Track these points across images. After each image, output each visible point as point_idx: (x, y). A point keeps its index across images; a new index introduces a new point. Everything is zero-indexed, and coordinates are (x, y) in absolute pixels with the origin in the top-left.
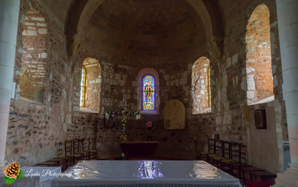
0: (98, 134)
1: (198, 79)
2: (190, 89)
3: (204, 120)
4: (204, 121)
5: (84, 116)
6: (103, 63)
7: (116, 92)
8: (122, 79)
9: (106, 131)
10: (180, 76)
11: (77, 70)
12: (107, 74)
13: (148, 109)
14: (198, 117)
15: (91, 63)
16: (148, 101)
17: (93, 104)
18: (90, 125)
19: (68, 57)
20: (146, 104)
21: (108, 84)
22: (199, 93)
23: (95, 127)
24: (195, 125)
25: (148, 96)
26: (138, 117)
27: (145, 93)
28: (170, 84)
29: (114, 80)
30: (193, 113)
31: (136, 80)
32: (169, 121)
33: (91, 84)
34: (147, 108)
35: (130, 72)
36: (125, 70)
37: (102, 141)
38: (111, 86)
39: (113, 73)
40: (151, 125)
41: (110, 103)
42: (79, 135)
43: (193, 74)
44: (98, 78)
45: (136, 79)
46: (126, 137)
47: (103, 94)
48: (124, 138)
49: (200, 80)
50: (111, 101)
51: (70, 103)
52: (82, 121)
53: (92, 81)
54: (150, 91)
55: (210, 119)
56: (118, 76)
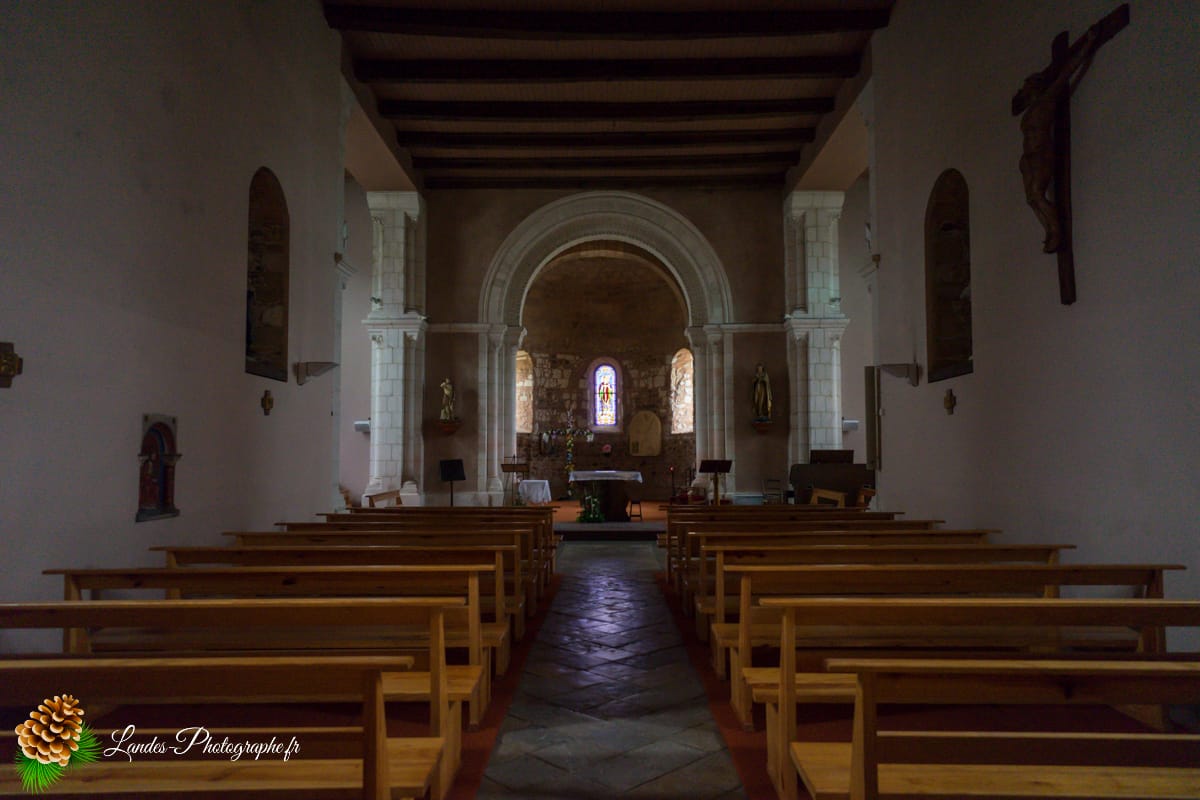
1: (680, 379)
2: (668, 395)
3: (685, 441)
4: (685, 444)
5: (520, 438)
6: (535, 355)
7: (556, 399)
8: (563, 377)
9: (542, 460)
10: (655, 374)
12: (541, 372)
13: (605, 424)
14: (679, 438)
15: (520, 356)
16: (604, 409)
17: (521, 419)
20: (602, 415)
21: (543, 387)
22: (681, 402)
24: (674, 450)
25: (604, 401)
26: (590, 439)
27: (600, 396)
28: (639, 384)
29: (552, 380)
30: (673, 432)
31: (585, 378)
32: (637, 444)
34: (603, 421)
35: (576, 366)
36: (567, 362)
38: (547, 390)
39: (549, 369)
41: (547, 417)
43: (673, 372)
44: (529, 379)
45: (585, 376)
47: (537, 403)
48: (572, 469)
49: (684, 381)
50: (548, 414)
54: (607, 393)
55: (691, 442)
56: (557, 373)
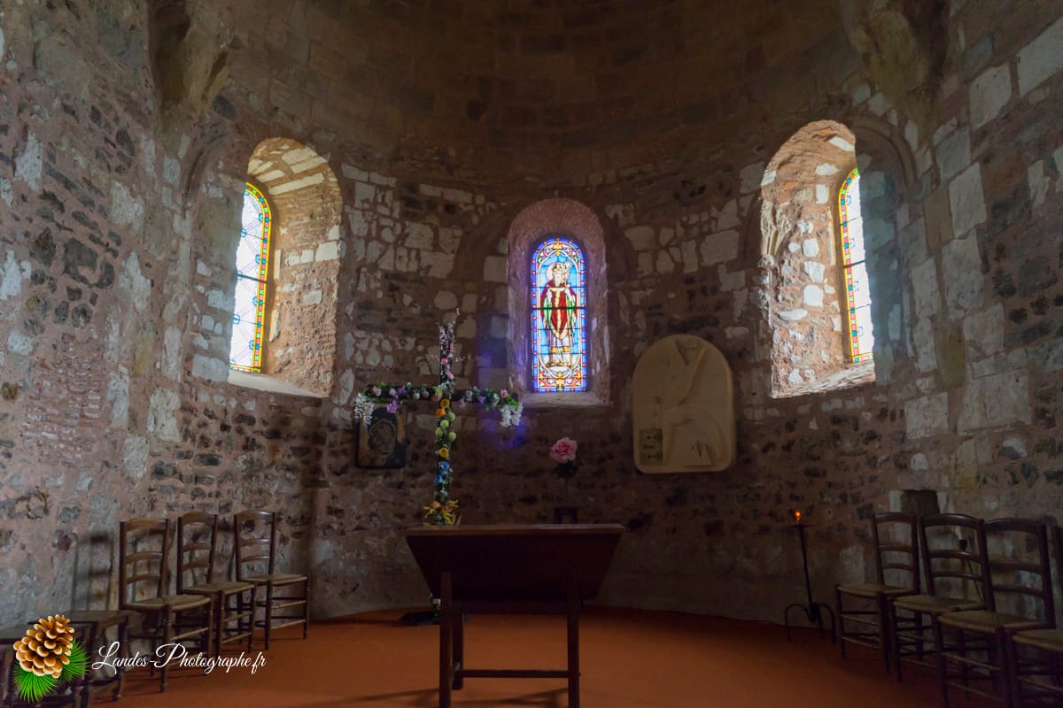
0: (324, 497)
1: (791, 234)
2: (753, 283)
3: (836, 420)
4: (836, 427)
5: (251, 406)
6: (351, 172)
7: (412, 305)
8: (436, 247)
9: (362, 486)
10: (705, 229)
11: (217, 183)
12: (370, 223)
13: (558, 387)
14: (803, 410)
15: (296, 170)
16: (554, 350)
17: (303, 359)
18: (285, 453)
19: (163, 108)
20: (549, 365)
21: (374, 267)
22: (800, 301)
23: (306, 462)
24: (787, 448)
25: (556, 329)
26: (510, 417)
27: (543, 316)
28: (654, 264)
29: (403, 252)
30: (775, 394)
31: (503, 255)
32: (659, 437)
33: (295, 268)
34: (551, 381)
35: (475, 220)
36: (450, 208)
37: (343, 533)
38: (386, 275)
39: (395, 221)
40: (572, 457)
41: (383, 353)
42: (225, 497)
43: (766, 213)
44: (326, 240)
45: (503, 249)
46: (454, 511)
47: (350, 309)
48: (446, 514)
49: (798, 240)
50: (387, 346)
51: (173, 337)
52: (240, 431)
53: (300, 254)
54: (563, 308)
55: (867, 416)
56: (419, 234)
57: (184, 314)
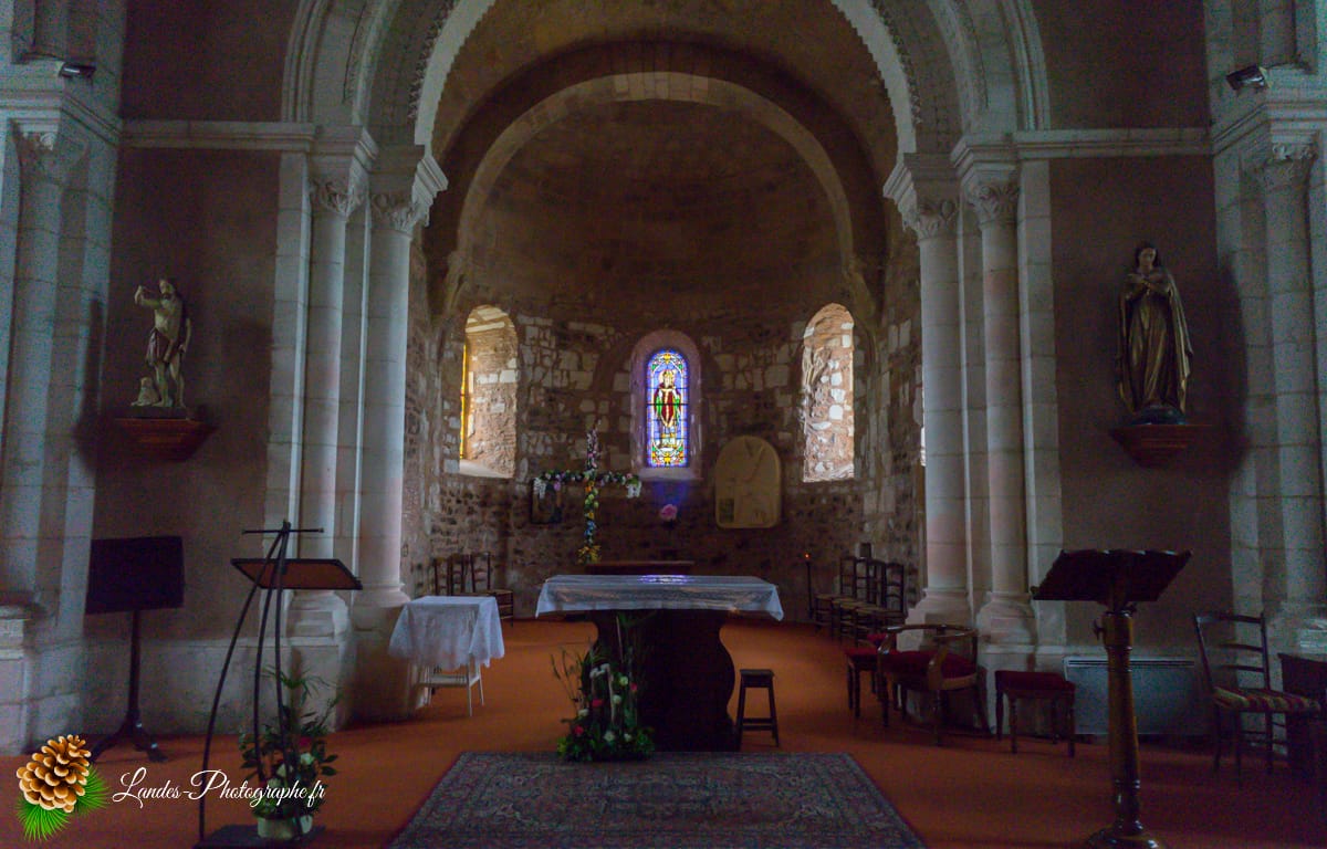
0: (512, 542)
1: (823, 370)
2: (796, 404)
3: (836, 499)
4: (835, 504)
5: (471, 487)
6: (523, 319)
7: (565, 410)
8: (580, 368)
9: (534, 536)
10: (768, 361)
11: (450, 349)
12: (535, 354)
13: (666, 463)
14: (820, 491)
15: (486, 319)
16: (664, 435)
17: (492, 450)
18: (489, 516)
19: (432, 319)
20: (660, 447)
21: (539, 385)
22: (826, 416)
23: (501, 521)
24: (810, 514)
25: (665, 420)
26: (633, 491)
27: (655, 410)
28: (734, 382)
29: (557, 373)
30: (806, 479)
31: (627, 372)
32: (731, 503)
33: (484, 386)
34: (661, 459)
35: (608, 346)
36: (590, 338)
37: (524, 565)
38: (547, 390)
39: (552, 350)
40: (674, 517)
41: (546, 446)
42: (461, 544)
43: (806, 356)
44: (507, 368)
45: (627, 366)
46: (597, 552)
47: (524, 417)
48: (593, 555)
49: (828, 374)
50: (548, 441)
51: (437, 451)
52: (466, 503)
53: (488, 377)
54: (671, 404)
55: (849, 499)
56: (568, 359)
57: (440, 436)
